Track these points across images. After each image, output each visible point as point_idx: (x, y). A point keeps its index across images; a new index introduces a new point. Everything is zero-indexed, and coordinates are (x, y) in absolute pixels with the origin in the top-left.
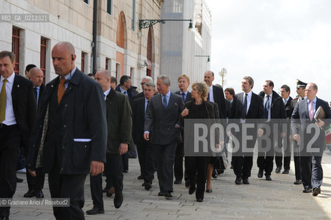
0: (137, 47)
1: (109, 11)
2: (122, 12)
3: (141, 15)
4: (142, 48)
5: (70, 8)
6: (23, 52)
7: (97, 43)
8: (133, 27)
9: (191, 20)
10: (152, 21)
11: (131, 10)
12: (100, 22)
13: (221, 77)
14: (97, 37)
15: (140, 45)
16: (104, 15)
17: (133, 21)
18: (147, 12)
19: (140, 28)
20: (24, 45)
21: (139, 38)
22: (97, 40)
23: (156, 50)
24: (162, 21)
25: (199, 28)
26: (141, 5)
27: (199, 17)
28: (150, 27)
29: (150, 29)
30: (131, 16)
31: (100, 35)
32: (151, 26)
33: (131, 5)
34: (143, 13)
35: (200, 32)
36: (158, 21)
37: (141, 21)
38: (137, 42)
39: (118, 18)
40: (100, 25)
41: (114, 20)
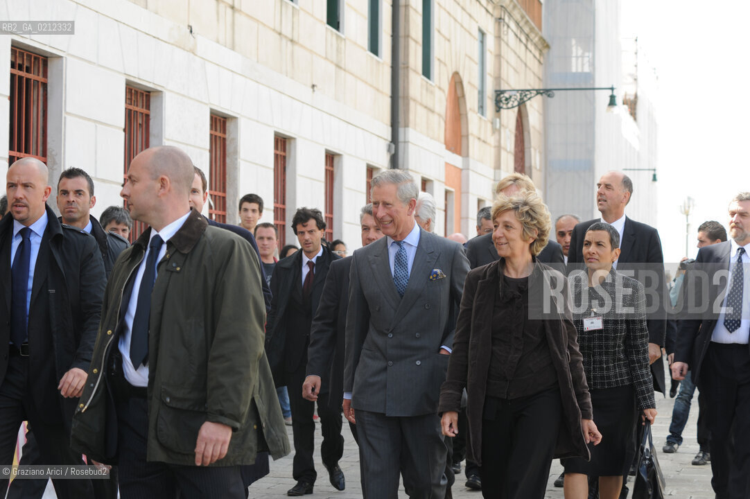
0: (491, 152)
1: (427, 72)
2: (456, 74)
3: (498, 79)
4: (503, 154)
5: (338, 66)
6: (236, 168)
7: (401, 146)
8: (482, 108)
9: (612, 89)
10: (524, 92)
11: (476, 69)
12: (407, 98)
13: (685, 216)
14: (401, 130)
15: (499, 148)
16: (415, 81)
17: (482, 93)
18: (511, 71)
19: (498, 109)
20: (236, 152)
21: (496, 131)
22: (401, 138)
23: (535, 158)
24: (546, 92)
25: (632, 105)
26: (499, 56)
27: (631, 80)
28: (519, 105)
29: (520, 112)
30: (477, 82)
31: (406, 126)
32: (522, 104)
33: (476, 55)
34: (504, 75)
35: (633, 113)
36: (538, 92)
37: (499, 93)
38: (492, 140)
39: (446, 86)
40: (407, 105)
41: (437, 91)
